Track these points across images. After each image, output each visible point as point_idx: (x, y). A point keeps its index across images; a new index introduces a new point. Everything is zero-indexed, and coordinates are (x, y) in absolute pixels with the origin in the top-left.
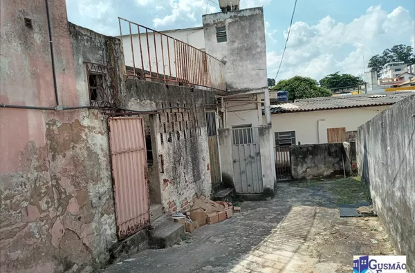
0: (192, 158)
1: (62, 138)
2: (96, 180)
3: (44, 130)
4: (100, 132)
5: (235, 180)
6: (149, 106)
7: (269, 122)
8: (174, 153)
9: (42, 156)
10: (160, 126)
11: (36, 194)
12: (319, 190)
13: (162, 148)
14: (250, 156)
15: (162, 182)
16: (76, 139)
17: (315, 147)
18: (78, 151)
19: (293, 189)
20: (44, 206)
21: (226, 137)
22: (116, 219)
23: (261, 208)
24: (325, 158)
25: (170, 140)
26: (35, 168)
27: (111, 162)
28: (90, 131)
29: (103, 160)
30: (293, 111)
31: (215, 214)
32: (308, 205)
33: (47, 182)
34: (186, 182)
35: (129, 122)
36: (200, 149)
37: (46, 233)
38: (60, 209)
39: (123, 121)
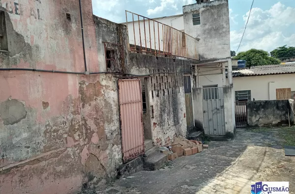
0: (173, 108)
1: (88, 93)
2: (110, 121)
3: (78, 88)
4: (113, 90)
5: (204, 125)
6: (145, 72)
7: (231, 83)
8: (161, 104)
9: (76, 104)
10: (152, 86)
11: (72, 130)
12: (268, 135)
13: (153, 101)
14: (216, 108)
15: (152, 124)
16: (97, 94)
17: (266, 102)
18: (99, 101)
19: (249, 133)
20: (77, 138)
21: (198, 94)
22: (122, 148)
23: (224, 146)
24: (274, 110)
25: (158, 96)
26: (72, 113)
27: (119, 109)
28: (106, 89)
29: (115, 108)
30: (250, 75)
31: (189, 149)
32: (260, 146)
33: (79, 122)
34: (169, 125)
35: (131, 83)
36: (179, 102)
37: (77, 155)
38: (87, 140)
39: (128, 82)
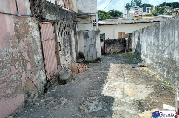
0: (69, 44)
1: (21, 31)
2: (37, 54)
3: (14, 27)
4: (36, 29)
5: (85, 55)
6: (53, 18)
7: (98, 29)
8: (64, 42)
9: (14, 41)
10: (58, 28)
11: (13, 61)
12: (118, 58)
13: (60, 39)
14: (92, 44)
15: (60, 55)
16: (27, 32)
17: (115, 40)
18: (28, 38)
20: (17, 67)
21: (81, 35)
22: (46, 72)
23: (98, 66)
24: (118, 44)
25: (62, 36)
26: (12, 47)
27: (42, 45)
28: (32, 29)
29: (39, 44)
33: (17, 54)
34: (68, 55)
35: (48, 25)
36: (72, 40)
37: (19, 80)
38: (24, 67)
39: (45, 24)
